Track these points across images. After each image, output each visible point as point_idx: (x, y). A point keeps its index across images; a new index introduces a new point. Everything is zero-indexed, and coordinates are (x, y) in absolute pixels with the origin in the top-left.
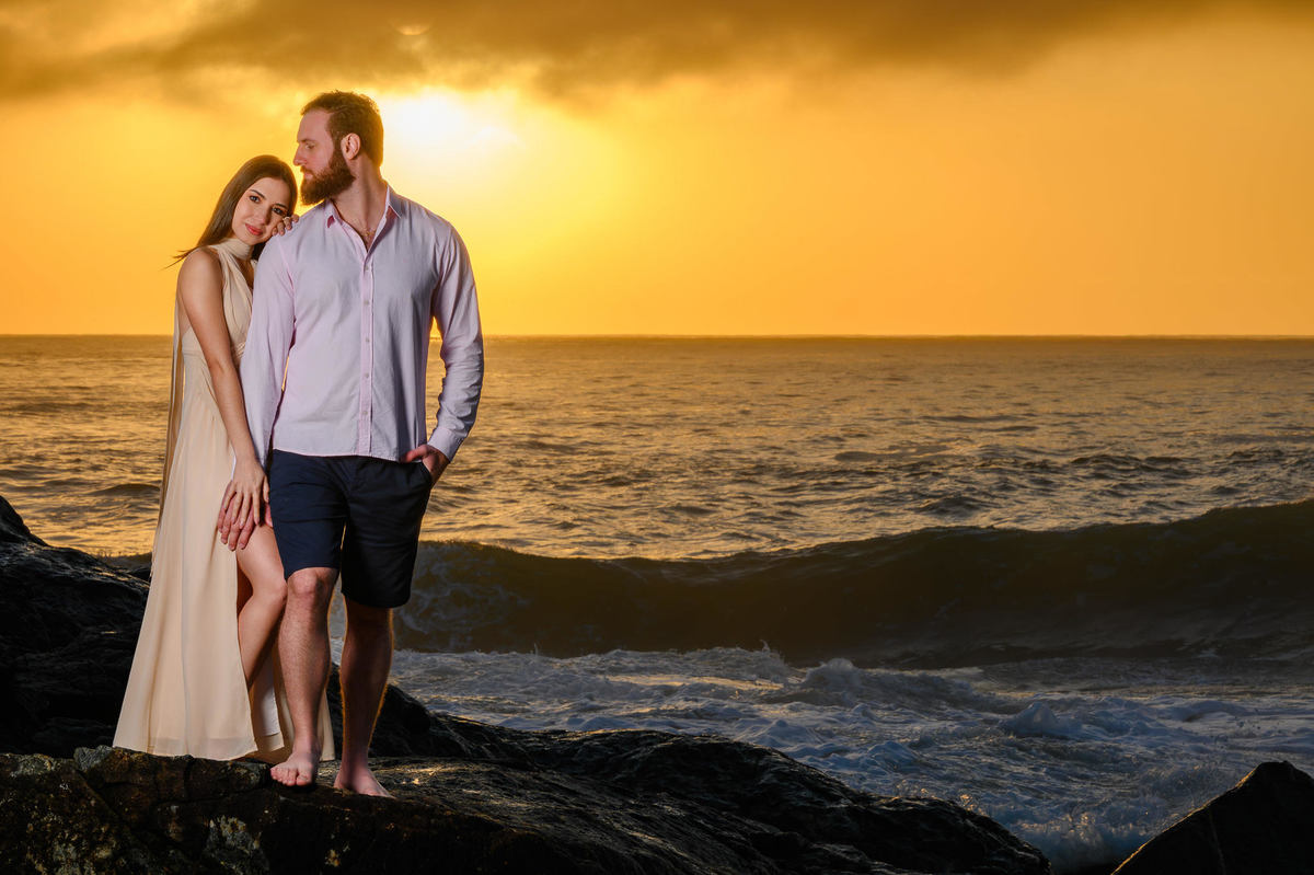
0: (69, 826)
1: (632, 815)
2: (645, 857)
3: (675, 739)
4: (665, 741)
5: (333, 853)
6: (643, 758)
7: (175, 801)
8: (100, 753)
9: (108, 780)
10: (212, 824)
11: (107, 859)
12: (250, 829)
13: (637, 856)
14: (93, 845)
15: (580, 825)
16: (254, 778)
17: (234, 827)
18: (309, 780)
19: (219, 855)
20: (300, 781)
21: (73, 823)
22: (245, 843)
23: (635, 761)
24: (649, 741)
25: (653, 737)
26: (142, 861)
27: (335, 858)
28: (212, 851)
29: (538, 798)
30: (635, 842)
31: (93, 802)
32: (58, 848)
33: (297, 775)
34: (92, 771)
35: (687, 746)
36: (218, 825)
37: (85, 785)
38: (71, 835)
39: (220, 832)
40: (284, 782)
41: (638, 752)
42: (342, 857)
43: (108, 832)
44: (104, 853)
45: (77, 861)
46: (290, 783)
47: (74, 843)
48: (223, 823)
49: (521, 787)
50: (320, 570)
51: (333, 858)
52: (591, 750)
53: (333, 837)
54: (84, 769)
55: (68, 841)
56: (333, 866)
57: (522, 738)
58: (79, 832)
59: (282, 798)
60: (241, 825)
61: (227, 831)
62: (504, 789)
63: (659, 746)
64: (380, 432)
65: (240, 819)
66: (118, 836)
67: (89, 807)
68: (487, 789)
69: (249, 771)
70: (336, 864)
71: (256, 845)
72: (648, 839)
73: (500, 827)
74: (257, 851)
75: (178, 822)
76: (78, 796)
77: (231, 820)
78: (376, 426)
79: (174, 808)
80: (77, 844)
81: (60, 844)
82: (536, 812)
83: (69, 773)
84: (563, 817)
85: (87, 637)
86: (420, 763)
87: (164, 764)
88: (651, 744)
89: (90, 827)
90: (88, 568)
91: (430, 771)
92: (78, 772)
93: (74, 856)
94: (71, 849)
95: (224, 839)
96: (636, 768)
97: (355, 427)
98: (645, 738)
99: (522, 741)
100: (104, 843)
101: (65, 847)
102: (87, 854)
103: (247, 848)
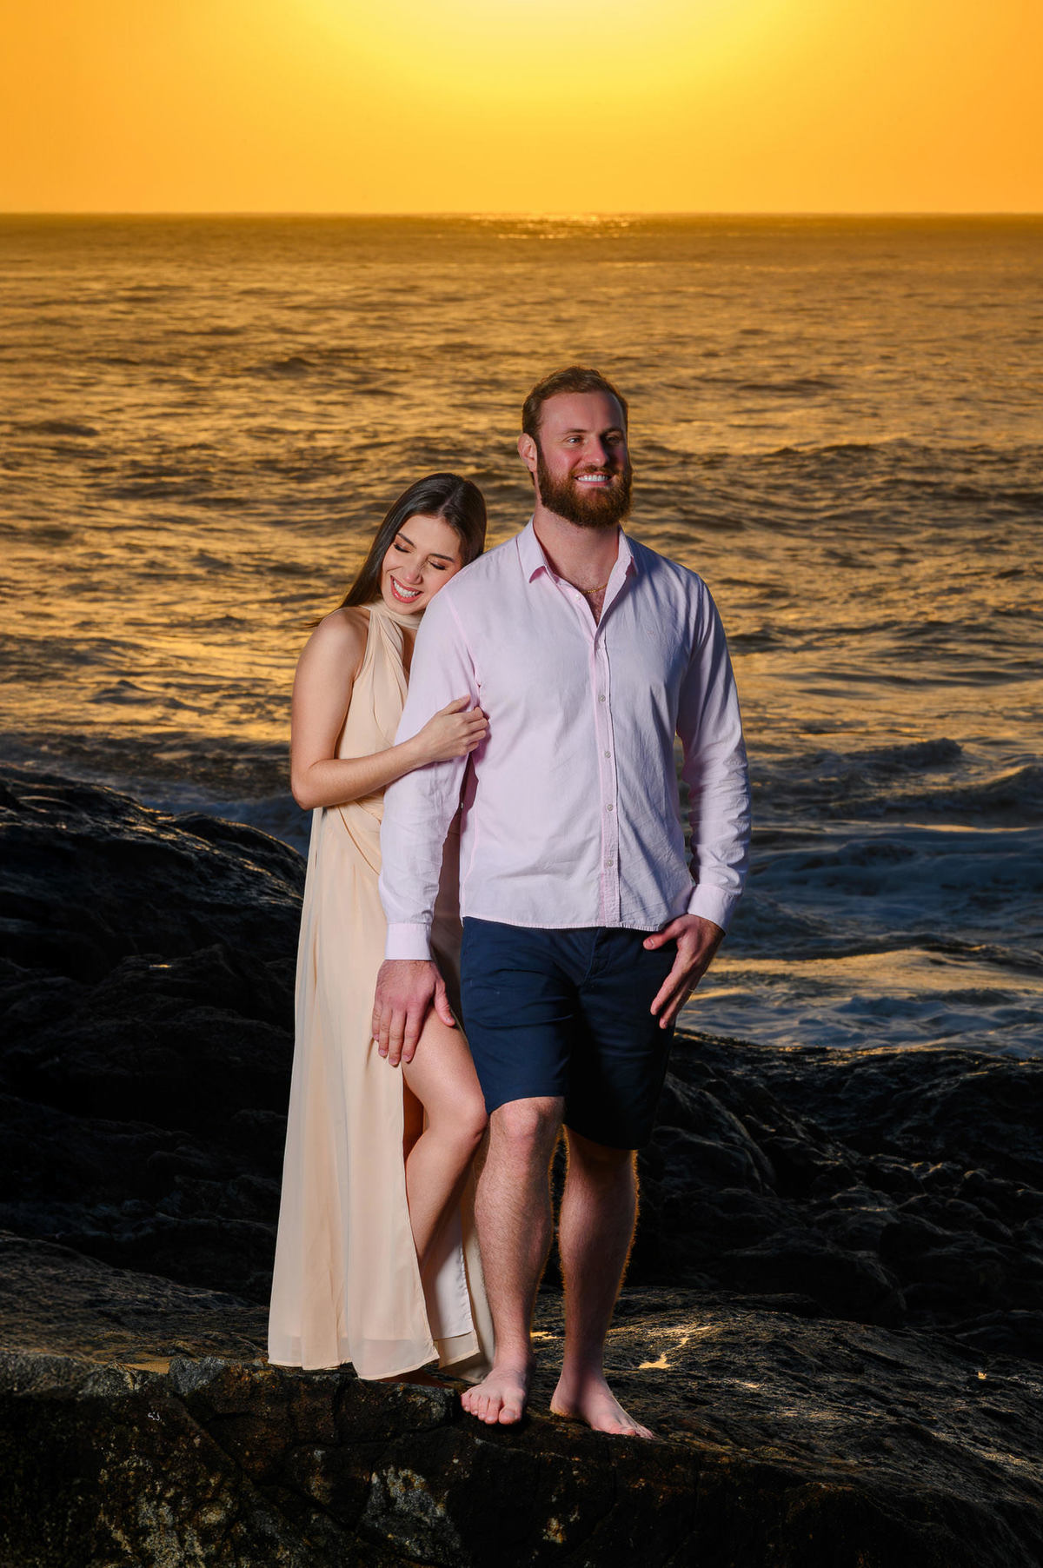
0: (163, 1475)
1: (985, 1411)
2: (1012, 1506)
3: (991, 1065)
4: (975, 1069)
5: (554, 1524)
6: (944, 1094)
7: (319, 1443)
8: (207, 1369)
9: (219, 1409)
10: (375, 1479)
11: (219, 1525)
12: (432, 1488)
13: (1001, 1507)
14: (198, 1505)
15: (914, 1453)
16: (437, 1410)
17: (407, 1483)
18: (517, 1416)
19: (385, 1525)
20: (506, 1417)
21: (167, 1472)
22: (423, 1508)
23: (932, 1100)
24: (952, 1067)
25: (958, 1062)
26: (269, 1529)
27: (557, 1531)
28: (375, 1518)
29: (846, 1394)
30: (991, 1475)
31: (197, 1441)
32: (145, 1507)
33: (501, 1406)
34: (196, 1394)
35: (1010, 1077)
36: (383, 1480)
37: (185, 1414)
38: (165, 1488)
39: (386, 1492)
40: (481, 1417)
41: (936, 1086)
42: (568, 1529)
43: (220, 1485)
44: (213, 1517)
45: (173, 1528)
46: (490, 1419)
47: (169, 1502)
48: (391, 1478)
49: (820, 1370)
50: (543, 1101)
51: (554, 1532)
52: (865, 1082)
53: (554, 1500)
54: (184, 1391)
55: (160, 1498)
56: (553, 1543)
57: (761, 1060)
58: (177, 1484)
59: (479, 1441)
60: (418, 1481)
61: (396, 1489)
62: (796, 1378)
63: (969, 1076)
64: (630, 890)
65: (417, 1471)
66: (234, 1491)
67: (191, 1447)
68: (770, 1380)
69: (430, 1400)
70: (559, 1539)
71: (440, 1511)
72: (1015, 1463)
73: (798, 1480)
74: (441, 1520)
75: (324, 1475)
76: (174, 1430)
77: (403, 1473)
78: (625, 882)
79: (318, 1453)
80: (174, 1503)
81: (149, 1501)
82: (849, 1432)
83: (162, 1396)
84: (888, 1442)
85: (129, 974)
86: (663, 1313)
87: (303, 1387)
88: (956, 1073)
89: (193, 1477)
90: (115, 819)
91: (683, 1333)
92: (175, 1395)
93: (169, 1520)
94: (165, 1510)
95: (391, 1501)
96: (933, 1112)
97: (595, 885)
98: (946, 1063)
99: (761, 1066)
100: (214, 1501)
101: (157, 1507)
102: (189, 1517)
103: (426, 1514)
